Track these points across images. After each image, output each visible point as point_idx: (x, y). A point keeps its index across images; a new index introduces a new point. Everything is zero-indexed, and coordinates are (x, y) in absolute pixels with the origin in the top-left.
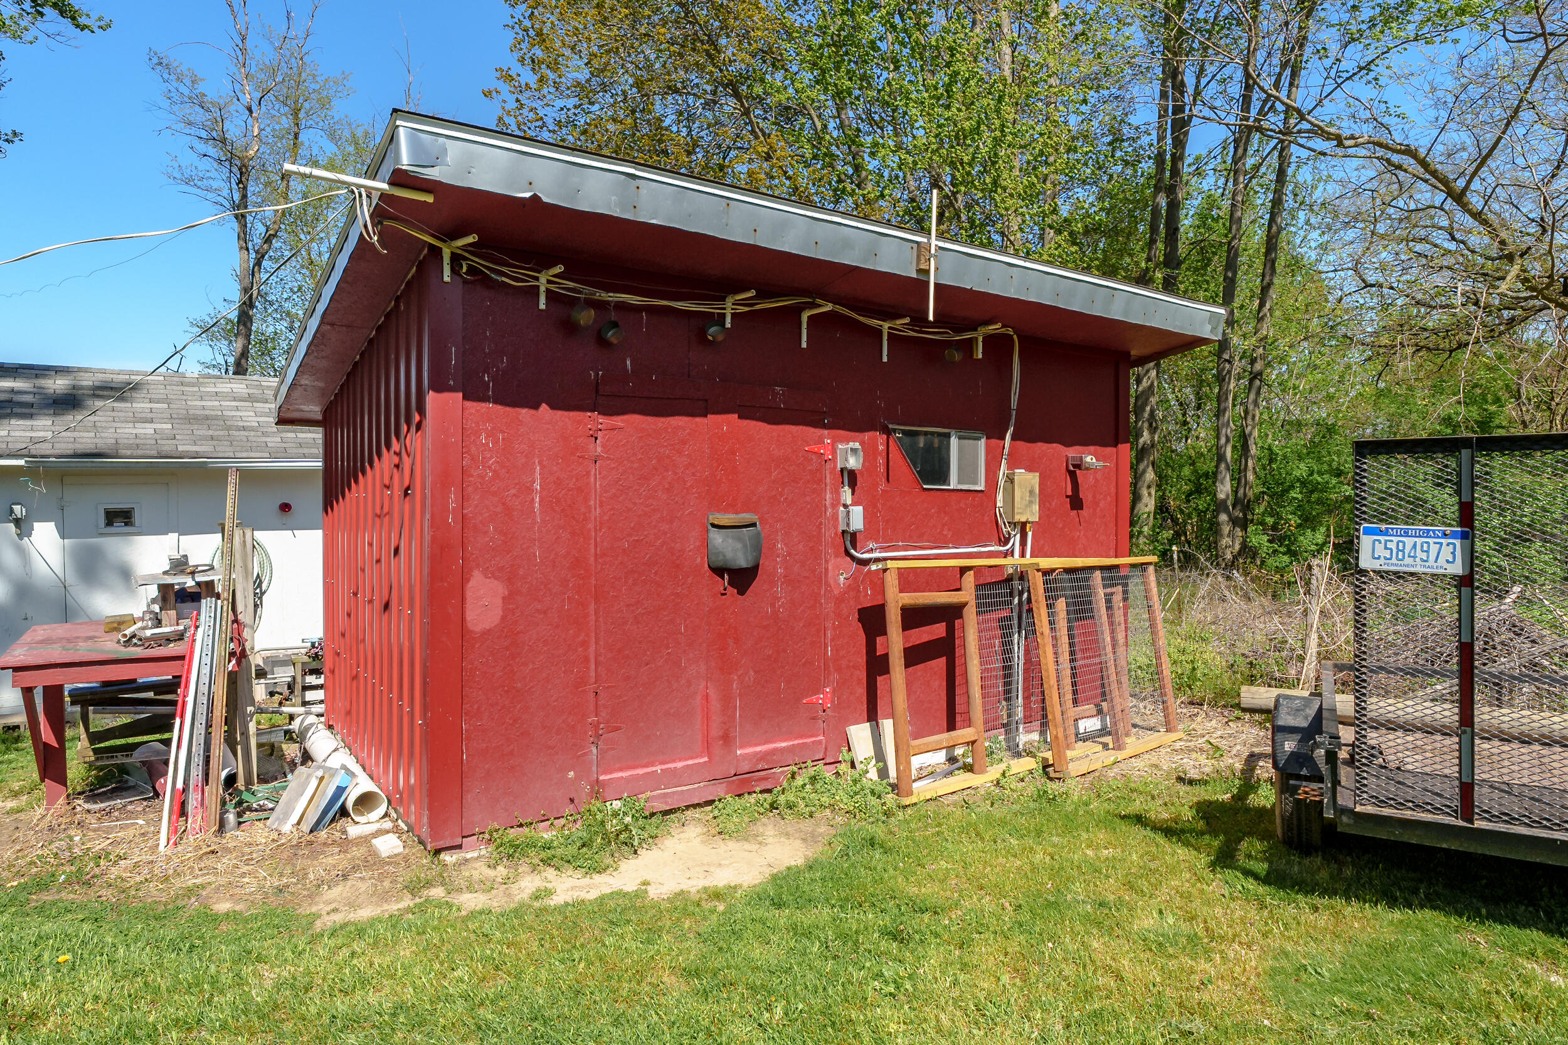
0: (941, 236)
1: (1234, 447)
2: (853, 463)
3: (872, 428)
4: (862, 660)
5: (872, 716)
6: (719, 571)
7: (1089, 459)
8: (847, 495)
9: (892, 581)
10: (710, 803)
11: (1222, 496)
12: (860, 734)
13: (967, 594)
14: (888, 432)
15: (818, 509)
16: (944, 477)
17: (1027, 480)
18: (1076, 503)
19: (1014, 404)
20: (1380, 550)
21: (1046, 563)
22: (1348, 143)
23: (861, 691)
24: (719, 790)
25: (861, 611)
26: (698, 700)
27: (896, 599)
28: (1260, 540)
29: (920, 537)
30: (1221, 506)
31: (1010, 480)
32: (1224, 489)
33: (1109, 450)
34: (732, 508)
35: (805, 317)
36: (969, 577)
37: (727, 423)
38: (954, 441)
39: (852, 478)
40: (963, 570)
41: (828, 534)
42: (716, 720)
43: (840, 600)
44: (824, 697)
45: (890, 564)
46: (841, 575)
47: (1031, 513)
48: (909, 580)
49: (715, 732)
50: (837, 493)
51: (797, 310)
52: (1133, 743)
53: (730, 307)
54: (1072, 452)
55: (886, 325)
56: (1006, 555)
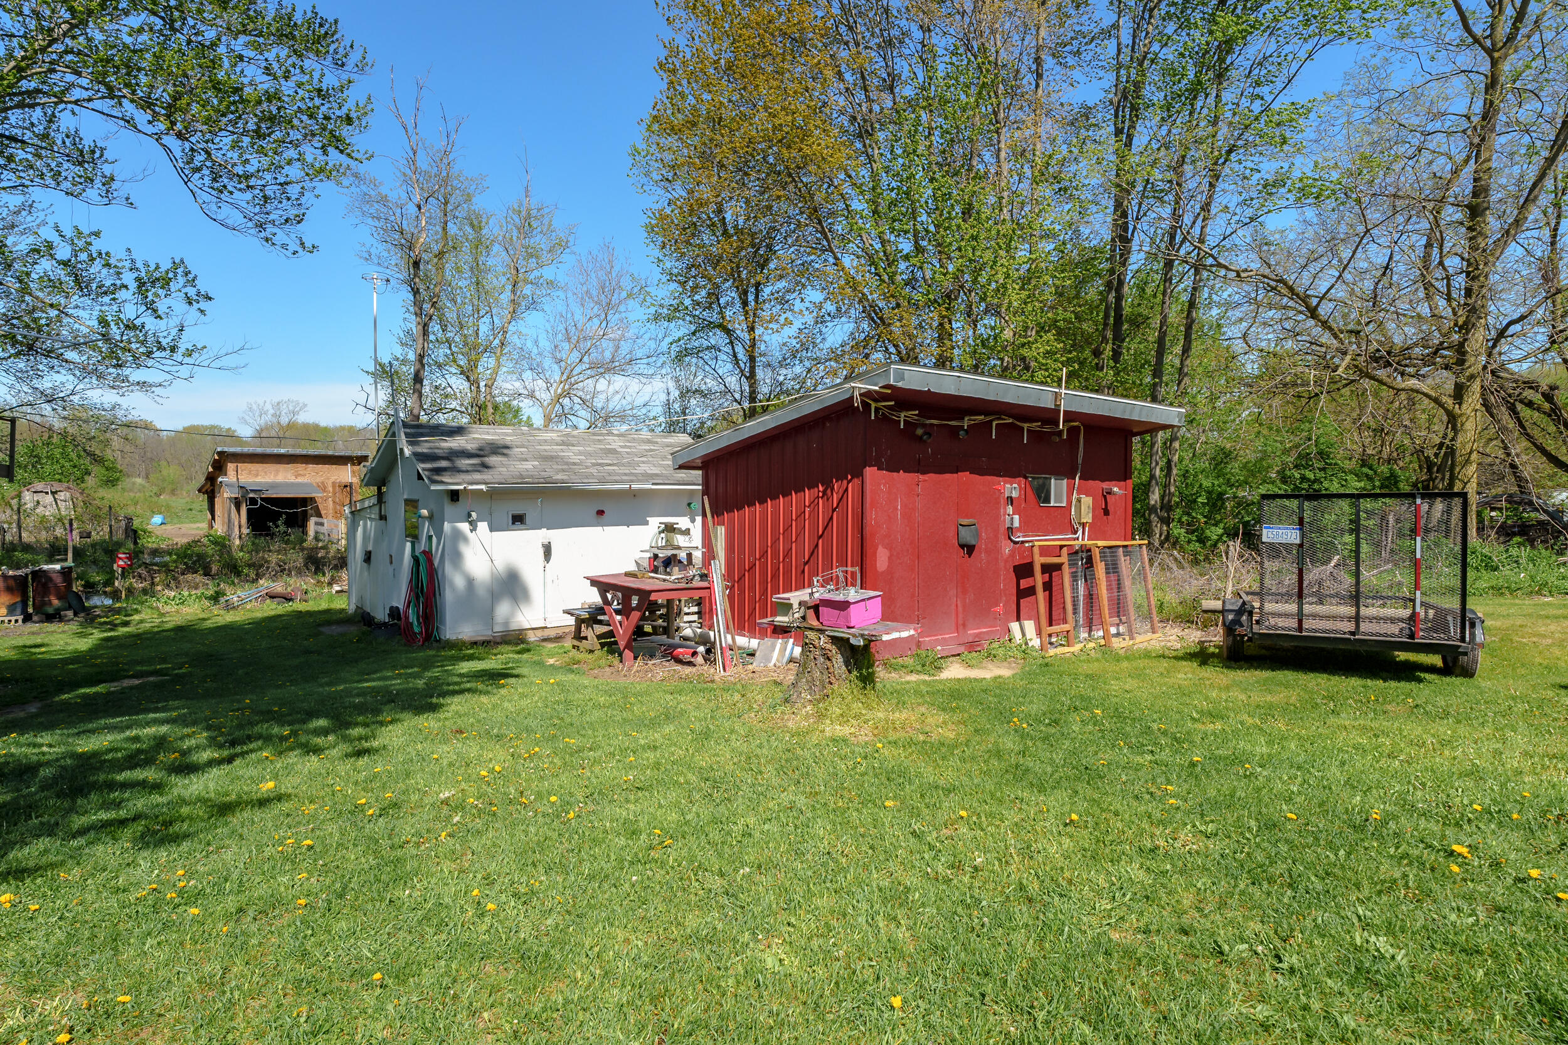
0: (1067, 388)
1: (1161, 470)
2: (1015, 494)
3: (1019, 476)
4: (1014, 591)
5: (1018, 619)
6: (962, 546)
7: (1115, 489)
8: (1010, 510)
9: (1036, 551)
10: (959, 655)
11: (1152, 502)
12: (1015, 626)
13: (1064, 559)
14: (1026, 478)
15: (997, 517)
16: (1047, 500)
17: (1087, 501)
18: (1106, 512)
19: (1080, 461)
20: (1270, 535)
21: (1101, 543)
22: (1243, 275)
23: (1014, 606)
24: (961, 649)
25: (1015, 567)
26: (953, 607)
27: (1039, 560)
28: (1178, 531)
29: (1038, 531)
30: (1152, 510)
31: (1079, 501)
32: (1155, 497)
33: (1122, 483)
34: (967, 517)
35: (994, 424)
36: (1065, 550)
37: (965, 476)
38: (1053, 481)
39: (1011, 500)
40: (1061, 547)
41: (1002, 529)
42: (961, 616)
43: (1006, 561)
44: (999, 609)
45: (1036, 543)
46: (1007, 549)
47: (1087, 518)
48: (1045, 551)
49: (960, 622)
50: (1005, 509)
51: (991, 421)
52: (1139, 639)
53: (966, 423)
54: (1105, 485)
55: (1026, 426)
56: (1074, 539)
